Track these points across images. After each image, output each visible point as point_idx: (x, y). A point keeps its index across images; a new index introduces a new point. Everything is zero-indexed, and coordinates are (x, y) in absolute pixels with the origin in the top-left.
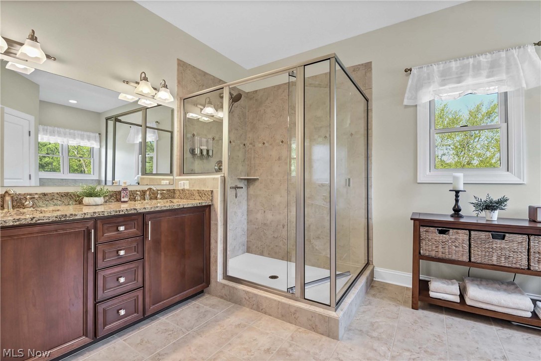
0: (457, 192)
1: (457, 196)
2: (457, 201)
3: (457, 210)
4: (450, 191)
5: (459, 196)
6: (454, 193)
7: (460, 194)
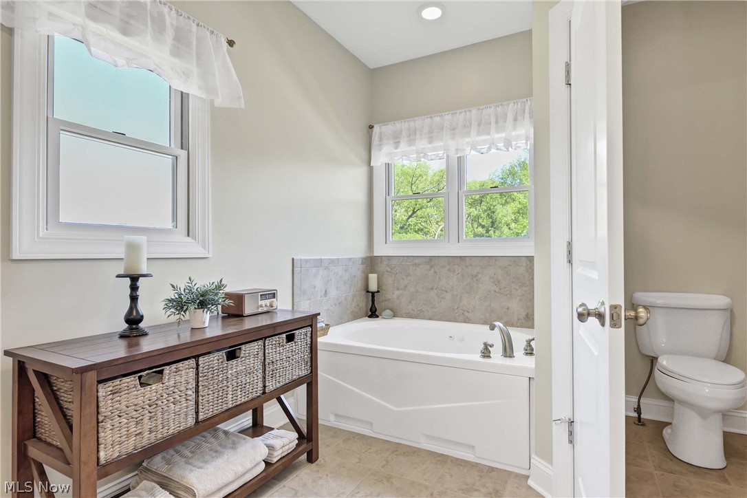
0: (134, 279)
1: (134, 288)
2: (134, 299)
3: (133, 320)
4: (118, 276)
5: (137, 288)
6: (128, 281)
7: (141, 282)
